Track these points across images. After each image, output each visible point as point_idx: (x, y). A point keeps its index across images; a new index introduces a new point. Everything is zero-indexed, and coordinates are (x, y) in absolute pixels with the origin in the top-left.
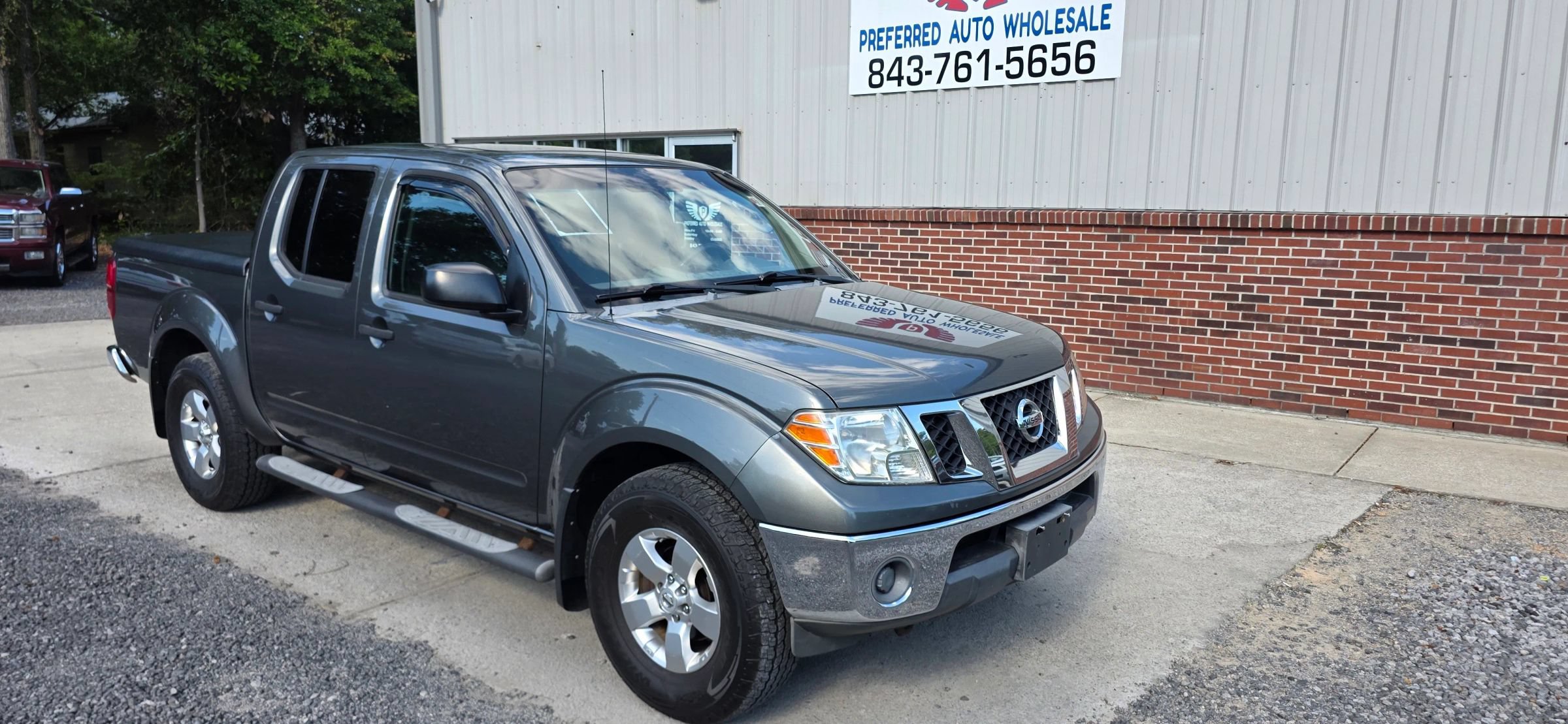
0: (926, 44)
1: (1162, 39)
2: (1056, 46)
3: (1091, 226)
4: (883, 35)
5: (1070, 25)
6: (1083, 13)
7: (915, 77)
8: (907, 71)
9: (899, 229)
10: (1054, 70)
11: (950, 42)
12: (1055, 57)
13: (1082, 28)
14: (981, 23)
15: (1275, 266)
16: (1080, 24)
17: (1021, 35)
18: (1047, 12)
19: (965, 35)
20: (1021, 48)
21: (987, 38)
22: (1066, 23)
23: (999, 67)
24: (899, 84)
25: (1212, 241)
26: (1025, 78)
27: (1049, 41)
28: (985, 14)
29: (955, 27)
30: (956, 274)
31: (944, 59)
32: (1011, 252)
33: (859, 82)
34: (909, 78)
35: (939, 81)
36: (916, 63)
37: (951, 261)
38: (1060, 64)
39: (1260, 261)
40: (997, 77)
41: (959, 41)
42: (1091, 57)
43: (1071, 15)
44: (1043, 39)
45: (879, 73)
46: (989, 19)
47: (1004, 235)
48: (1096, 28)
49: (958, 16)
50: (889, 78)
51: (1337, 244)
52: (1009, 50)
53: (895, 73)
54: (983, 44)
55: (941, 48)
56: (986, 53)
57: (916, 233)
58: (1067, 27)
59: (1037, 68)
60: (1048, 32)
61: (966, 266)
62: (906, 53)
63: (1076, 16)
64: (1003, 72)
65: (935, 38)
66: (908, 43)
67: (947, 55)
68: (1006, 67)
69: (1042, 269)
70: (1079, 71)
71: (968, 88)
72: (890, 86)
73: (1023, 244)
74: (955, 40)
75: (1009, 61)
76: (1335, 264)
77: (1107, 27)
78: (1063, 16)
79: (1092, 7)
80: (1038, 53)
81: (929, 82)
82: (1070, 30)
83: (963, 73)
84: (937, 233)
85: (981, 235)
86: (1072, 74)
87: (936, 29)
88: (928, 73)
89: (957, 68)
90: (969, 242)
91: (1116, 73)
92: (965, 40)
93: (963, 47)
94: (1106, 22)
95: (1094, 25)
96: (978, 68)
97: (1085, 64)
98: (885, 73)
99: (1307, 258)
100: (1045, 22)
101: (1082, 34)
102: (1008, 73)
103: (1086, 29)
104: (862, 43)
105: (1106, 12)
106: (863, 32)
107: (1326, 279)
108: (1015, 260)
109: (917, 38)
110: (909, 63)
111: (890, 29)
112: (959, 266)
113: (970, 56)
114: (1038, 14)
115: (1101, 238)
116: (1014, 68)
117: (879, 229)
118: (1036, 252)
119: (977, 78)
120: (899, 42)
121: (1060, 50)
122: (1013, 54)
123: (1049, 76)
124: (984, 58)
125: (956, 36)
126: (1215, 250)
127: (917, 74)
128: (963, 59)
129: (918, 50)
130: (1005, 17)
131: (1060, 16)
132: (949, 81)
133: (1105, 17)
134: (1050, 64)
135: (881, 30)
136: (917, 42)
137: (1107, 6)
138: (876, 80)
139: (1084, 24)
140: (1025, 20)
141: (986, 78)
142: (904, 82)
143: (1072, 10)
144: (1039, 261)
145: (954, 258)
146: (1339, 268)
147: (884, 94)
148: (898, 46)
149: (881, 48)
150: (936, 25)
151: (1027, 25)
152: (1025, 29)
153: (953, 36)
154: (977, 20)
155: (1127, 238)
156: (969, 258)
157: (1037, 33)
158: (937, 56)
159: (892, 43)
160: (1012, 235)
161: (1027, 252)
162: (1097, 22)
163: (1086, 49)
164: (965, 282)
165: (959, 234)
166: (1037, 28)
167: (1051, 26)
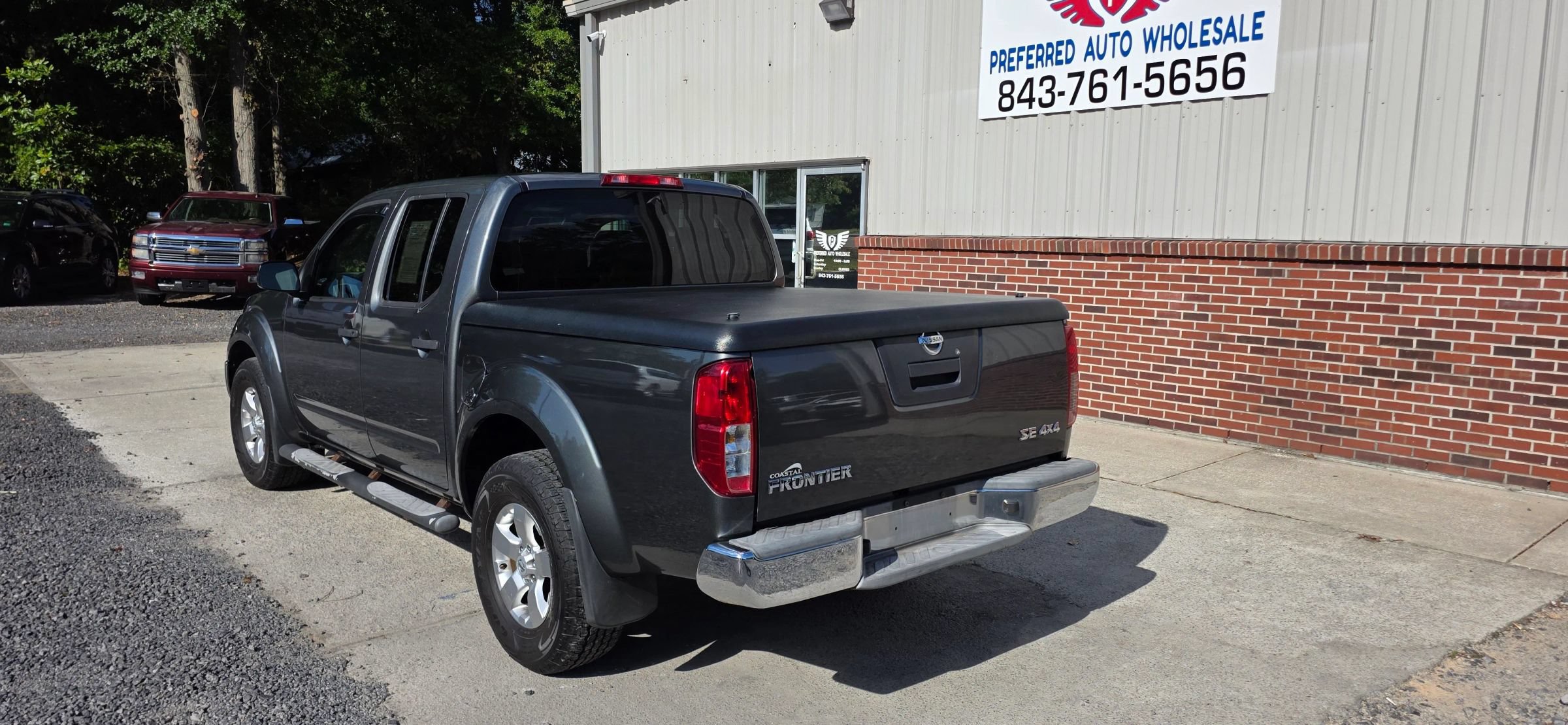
0: (1059, 63)
1: (1323, 48)
2: (1200, 60)
3: (1238, 259)
4: (1014, 55)
5: (1217, 36)
6: (1231, 23)
7: (1047, 99)
8: (1039, 92)
9: (1027, 260)
10: (1198, 86)
11: (1085, 60)
12: (1200, 72)
13: (1230, 40)
14: (1118, 39)
15: (1458, 307)
16: (1228, 35)
17: (1162, 50)
18: (1191, 23)
19: (1101, 52)
20: (1161, 64)
21: (1125, 54)
22: (1212, 34)
23: (1138, 85)
24: (1030, 107)
25: (1382, 277)
26: (1167, 96)
27: (1192, 55)
28: (1122, 28)
29: (1090, 43)
30: (1087, 309)
31: (1078, 78)
32: (1148, 286)
33: (988, 106)
34: (1040, 100)
35: (1072, 103)
36: (1048, 84)
37: (1082, 295)
38: (1206, 80)
39: (1439, 301)
40: (1136, 96)
41: (1094, 59)
42: (1241, 71)
43: (1218, 25)
44: (1186, 53)
45: (1009, 95)
46: (1127, 33)
47: (1140, 268)
48: (1246, 39)
49: (1093, 31)
50: (1020, 101)
51: (1536, 283)
52: (1149, 66)
53: (1026, 95)
54: (1121, 61)
55: (1074, 67)
56: (1123, 70)
57: (1045, 264)
58: (1214, 39)
59: (1180, 84)
60: (1192, 45)
61: (1098, 301)
62: (1037, 73)
63: (1223, 27)
64: (1141, 90)
65: (1069, 57)
66: (1040, 63)
67: (1081, 74)
68: (1145, 85)
69: (1182, 306)
70: (1227, 87)
71: (1103, 109)
72: (1021, 109)
73: (1161, 278)
74: (1090, 58)
75: (1148, 78)
76: (1533, 306)
77: (1260, 37)
78: (1210, 27)
79: (1242, 16)
80: (1180, 69)
81: (1062, 104)
82: (1216, 42)
83: (1098, 92)
84: (1068, 265)
85: (1115, 267)
86: (1219, 91)
87: (1070, 47)
88: (1061, 94)
89: (1092, 88)
90: (1102, 275)
91: (1269, 89)
92: (1101, 57)
93: (1098, 64)
94: (1258, 32)
95: (1244, 35)
96: (1114, 87)
97: (1233, 79)
98: (1015, 95)
99: (1498, 299)
100: (1188, 34)
101: (1231, 46)
102: (1147, 91)
103: (1236, 40)
104: (993, 65)
105: (1258, 20)
106: (994, 53)
107: (1522, 323)
108: (1152, 295)
109: (1049, 57)
110: (1041, 84)
111: (1022, 49)
112: (1091, 300)
113: (1106, 75)
114: (1181, 25)
115: (1250, 272)
116: (1154, 86)
117: (1006, 260)
118: (1174, 287)
119: (1114, 98)
120: (1030, 62)
121: (1205, 65)
122: (1153, 71)
123: (1193, 94)
124: (1121, 76)
125: (1092, 53)
126: (1385, 288)
127: (1050, 95)
128: (1099, 78)
129: (1050, 70)
130: (1144, 30)
131: (1206, 27)
132: (1083, 102)
133: (1257, 26)
134: (1194, 79)
135: (1012, 50)
136: (1049, 61)
137: (1261, 14)
138: (1006, 102)
139: (1233, 34)
140: (1167, 33)
141: (1123, 97)
142: (1036, 104)
143: (1219, 20)
144: (1179, 297)
145: (1086, 292)
146: (1538, 311)
147: (1015, 117)
148: (1030, 67)
149: (1011, 69)
150: (1070, 42)
151: (1169, 38)
152: (1166, 43)
153: (1088, 54)
154: (1114, 35)
155: (1280, 273)
156: (1101, 292)
157: (1179, 47)
158: (1071, 75)
159: (1023, 64)
160: (1148, 268)
161: (1165, 287)
162: (1248, 32)
163: (1234, 63)
164: (1097, 318)
165: (1091, 266)
166: (1180, 41)
167: (1196, 39)
